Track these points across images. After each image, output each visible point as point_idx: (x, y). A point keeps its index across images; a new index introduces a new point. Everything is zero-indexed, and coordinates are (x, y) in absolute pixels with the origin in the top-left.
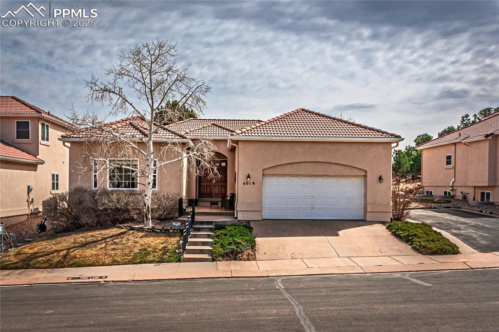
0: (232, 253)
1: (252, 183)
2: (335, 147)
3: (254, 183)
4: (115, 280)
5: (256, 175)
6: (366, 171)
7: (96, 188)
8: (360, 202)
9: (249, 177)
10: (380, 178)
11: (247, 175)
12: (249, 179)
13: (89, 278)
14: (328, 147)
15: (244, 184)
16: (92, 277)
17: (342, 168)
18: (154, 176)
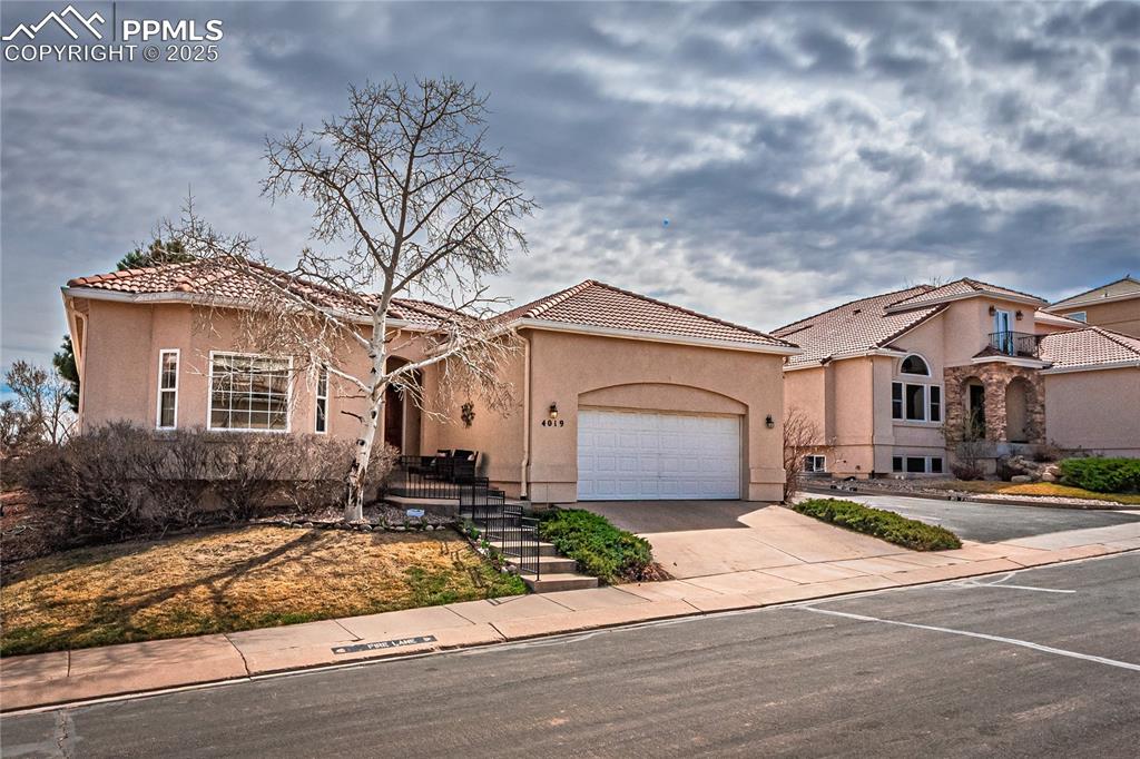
0: (632, 565)
1: (558, 424)
2: (699, 356)
3: (562, 423)
4: (466, 643)
5: (566, 406)
6: (746, 406)
7: (166, 428)
8: (733, 466)
9: (553, 409)
10: (769, 420)
11: (551, 404)
12: (555, 414)
13: (390, 644)
14: (690, 355)
15: (544, 424)
16: (397, 642)
17: (704, 397)
18: (322, 403)
